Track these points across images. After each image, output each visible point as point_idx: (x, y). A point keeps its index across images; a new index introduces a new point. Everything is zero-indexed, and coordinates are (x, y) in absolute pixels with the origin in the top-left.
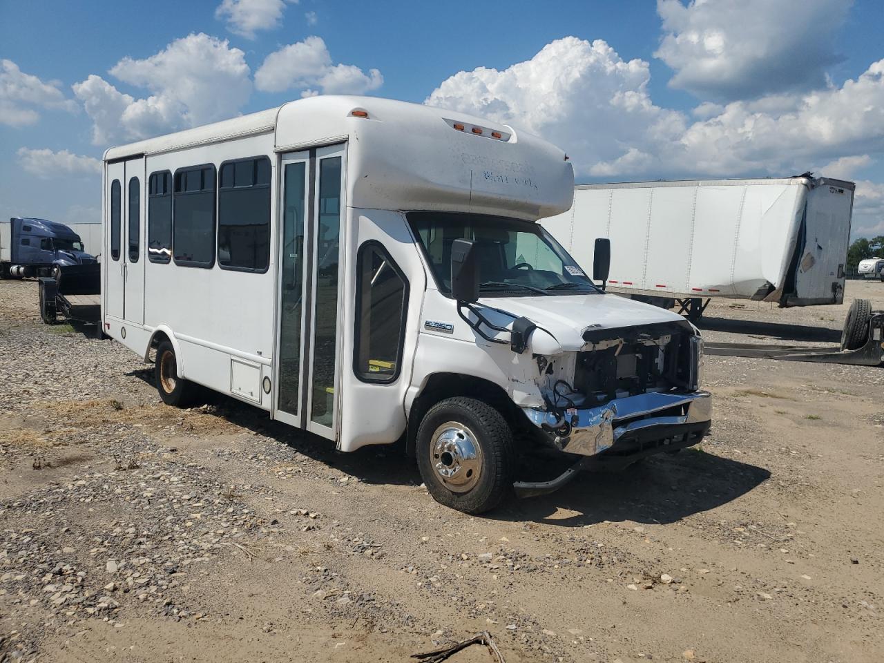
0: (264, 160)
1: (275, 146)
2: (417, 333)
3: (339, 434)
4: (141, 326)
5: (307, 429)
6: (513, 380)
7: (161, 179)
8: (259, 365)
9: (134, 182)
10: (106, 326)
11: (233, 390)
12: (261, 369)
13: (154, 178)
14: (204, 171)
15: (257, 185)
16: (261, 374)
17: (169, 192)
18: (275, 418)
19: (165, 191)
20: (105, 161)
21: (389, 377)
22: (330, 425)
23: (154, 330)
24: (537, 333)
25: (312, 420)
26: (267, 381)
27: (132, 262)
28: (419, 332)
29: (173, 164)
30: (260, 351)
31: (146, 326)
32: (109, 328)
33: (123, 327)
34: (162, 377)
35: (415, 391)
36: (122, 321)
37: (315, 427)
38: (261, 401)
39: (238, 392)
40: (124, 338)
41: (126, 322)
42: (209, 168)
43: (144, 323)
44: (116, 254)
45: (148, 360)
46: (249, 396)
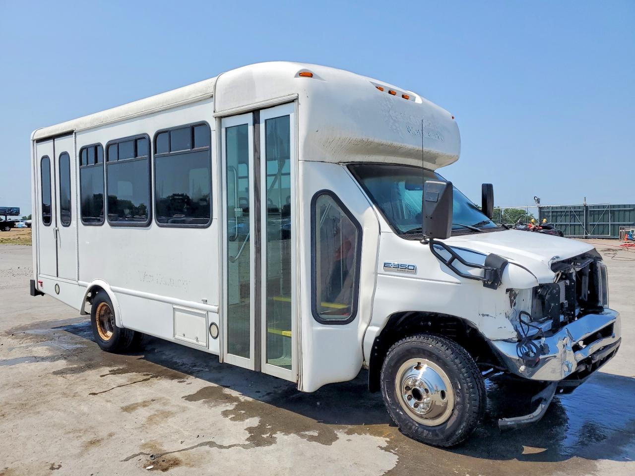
0: (204, 124)
1: (214, 112)
2: (374, 275)
3: (300, 375)
4: (75, 283)
5: (263, 371)
6: (483, 315)
7: (92, 152)
8: (205, 313)
9: (64, 156)
10: (39, 284)
11: (177, 336)
12: (206, 316)
13: (84, 152)
14: (136, 141)
15: (195, 149)
16: (207, 321)
17: (100, 162)
18: (225, 361)
19: (96, 161)
20: (34, 141)
21: (346, 317)
22: (289, 367)
23: (90, 285)
24: (510, 268)
25: (267, 362)
26: (213, 327)
27: (64, 226)
28: (376, 274)
29: (103, 138)
30: (206, 299)
31: (80, 282)
32: (41, 285)
33: (56, 285)
34: (98, 326)
35: (375, 331)
36: (56, 278)
37: (270, 369)
38: (208, 346)
39: (183, 338)
40: (58, 294)
41: (59, 279)
42: (143, 137)
43: (78, 280)
44: (47, 220)
45: (84, 313)
46: (195, 341)
